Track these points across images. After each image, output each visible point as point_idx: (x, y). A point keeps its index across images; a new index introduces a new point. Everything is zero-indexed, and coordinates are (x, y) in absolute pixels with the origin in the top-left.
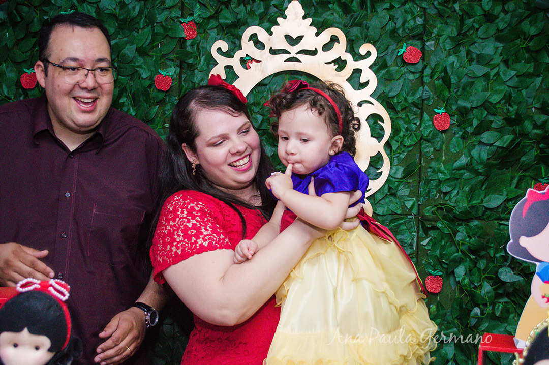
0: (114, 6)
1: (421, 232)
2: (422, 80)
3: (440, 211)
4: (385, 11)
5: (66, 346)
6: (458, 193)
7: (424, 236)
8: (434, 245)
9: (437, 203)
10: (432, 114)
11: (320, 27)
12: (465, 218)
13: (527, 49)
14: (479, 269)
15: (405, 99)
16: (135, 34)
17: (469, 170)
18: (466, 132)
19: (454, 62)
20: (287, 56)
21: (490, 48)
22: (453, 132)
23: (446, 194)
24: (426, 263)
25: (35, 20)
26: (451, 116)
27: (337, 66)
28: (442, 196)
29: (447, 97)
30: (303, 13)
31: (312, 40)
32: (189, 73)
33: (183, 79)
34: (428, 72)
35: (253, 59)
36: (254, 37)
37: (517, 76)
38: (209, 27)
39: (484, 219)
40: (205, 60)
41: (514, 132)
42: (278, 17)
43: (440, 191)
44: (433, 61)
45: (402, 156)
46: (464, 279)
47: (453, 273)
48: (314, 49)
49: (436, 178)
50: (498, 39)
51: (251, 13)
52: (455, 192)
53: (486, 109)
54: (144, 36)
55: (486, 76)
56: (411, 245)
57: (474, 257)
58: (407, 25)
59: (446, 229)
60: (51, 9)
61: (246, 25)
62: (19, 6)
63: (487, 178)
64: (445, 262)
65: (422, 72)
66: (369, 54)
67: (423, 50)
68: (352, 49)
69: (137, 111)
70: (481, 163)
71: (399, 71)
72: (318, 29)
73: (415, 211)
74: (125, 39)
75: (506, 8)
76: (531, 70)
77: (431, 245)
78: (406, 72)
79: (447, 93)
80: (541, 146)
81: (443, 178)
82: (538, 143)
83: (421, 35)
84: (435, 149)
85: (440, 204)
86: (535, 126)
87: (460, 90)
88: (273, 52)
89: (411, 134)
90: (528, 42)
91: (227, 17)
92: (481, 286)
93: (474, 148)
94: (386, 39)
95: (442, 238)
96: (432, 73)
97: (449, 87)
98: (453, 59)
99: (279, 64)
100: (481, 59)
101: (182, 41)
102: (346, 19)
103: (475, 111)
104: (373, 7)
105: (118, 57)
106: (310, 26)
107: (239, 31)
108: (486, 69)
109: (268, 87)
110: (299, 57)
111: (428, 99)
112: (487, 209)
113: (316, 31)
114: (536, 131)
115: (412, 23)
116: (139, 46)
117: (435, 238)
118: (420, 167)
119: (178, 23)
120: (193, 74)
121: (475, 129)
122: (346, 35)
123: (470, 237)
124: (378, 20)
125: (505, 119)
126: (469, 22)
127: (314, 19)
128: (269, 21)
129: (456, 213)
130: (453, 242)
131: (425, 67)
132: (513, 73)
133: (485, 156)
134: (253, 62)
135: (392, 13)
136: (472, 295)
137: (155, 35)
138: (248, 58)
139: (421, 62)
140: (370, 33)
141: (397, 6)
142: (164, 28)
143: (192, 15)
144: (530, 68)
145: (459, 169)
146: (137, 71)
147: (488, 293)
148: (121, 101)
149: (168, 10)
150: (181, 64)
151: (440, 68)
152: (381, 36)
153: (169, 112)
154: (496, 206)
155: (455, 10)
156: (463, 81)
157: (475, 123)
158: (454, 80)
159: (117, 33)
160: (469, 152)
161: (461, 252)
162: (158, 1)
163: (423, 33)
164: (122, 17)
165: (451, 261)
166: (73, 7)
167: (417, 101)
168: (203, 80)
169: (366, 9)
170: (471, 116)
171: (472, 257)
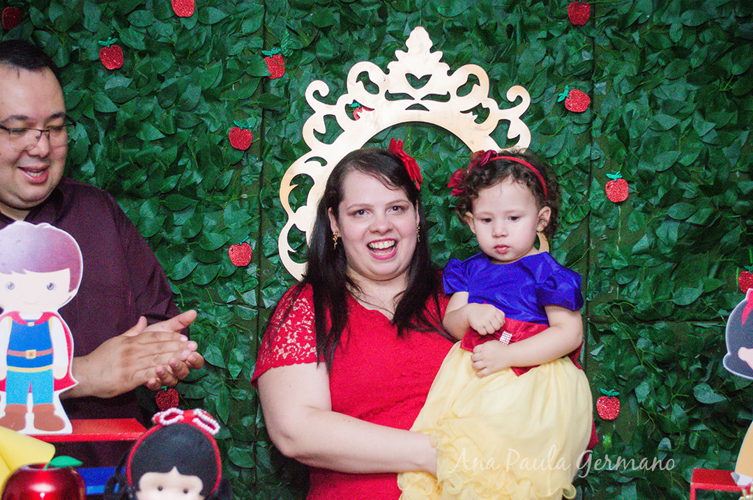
0: (171, 32)
1: (590, 339)
2: (591, 136)
3: (614, 310)
4: (540, 42)
6: (639, 284)
7: (595, 343)
9: (611, 299)
10: (604, 180)
11: (454, 63)
12: (650, 318)
13: (729, 94)
14: (667, 387)
15: (568, 159)
16: (200, 71)
17: (653, 256)
18: (648, 205)
19: (633, 110)
20: (409, 103)
21: (678, 91)
22: (632, 204)
23: (622, 287)
24: (597, 380)
25: (61, 50)
26: (629, 182)
27: (476, 116)
28: (618, 290)
29: (624, 158)
30: (430, 44)
31: (442, 81)
32: (274, 124)
33: (266, 133)
34: (598, 123)
35: (362, 106)
36: (363, 76)
37: (717, 130)
38: (302, 61)
39: (673, 320)
40: (297, 106)
41: (712, 203)
42: (395, 48)
43: (615, 283)
44: (605, 108)
45: (564, 237)
46: (648, 400)
47: (633, 392)
48: (446, 94)
49: (610, 266)
50: (690, 80)
51: (360, 42)
52: (636, 283)
53: (675, 174)
54: (212, 74)
55: (675, 129)
57: (661, 371)
58: (569, 61)
59: (623, 334)
60: (82, 36)
61: (350, 59)
62: (37, 32)
63: (678, 263)
64: (623, 377)
65: (590, 124)
66: (519, 99)
67: (591, 94)
68: (496, 92)
69: (204, 175)
70: (669, 246)
71: (560, 123)
72: (450, 66)
74: (186, 77)
75: (701, 38)
76: (734, 122)
77: (604, 355)
78: (570, 124)
79: (623, 152)
80: (748, 222)
81: (619, 266)
82: (745, 218)
83: (590, 74)
84: (607, 226)
85: (616, 301)
86: (741, 196)
87: (642, 148)
88: (390, 97)
89: (576, 207)
90: (731, 84)
91: (327, 49)
92: (670, 409)
93: (660, 225)
94: (542, 81)
95: (619, 346)
96: (603, 125)
97: (627, 145)
98: (630, 106)
99: (398, 113)
100: (667, 106)
101: (266, 80)
102: (486, 52)
103: (660, 176)
104: (524, 37)
105: (176, 102)
106: (440, 61)
107: (344, 69)
108: (675, 121)
109: (383, 144)
110: (426, 103)
111: (598, 160)
112: (677, 306)
113: (448, 69)
114: (741, 203)
115: (576, 58)
116: (206, 88)
117: (609, 346)
118: (588, 252)
119: (260, 57)
120: (279, 126)
121: (661, 200)
122: (487, 73)
123: (655, 344)
124: (532, 53)
125: (700, 187)
126: (653, 57)
127: (446, 52)
128: (384, 54)
129: (636, 313)
130: (633, 351)
131: (594, 117)
132: (712, 125)
133: (674, 236)
134: (363, 110)
135: (550, 44)
136: (659, 422)
137: (227, 72)
138: (356, 105)
139: (589, 111)
140: (522, 71)
141: (556, 34)
142: (240, 63)
143: (277, 45)
144: (732, 117)
145: (640, 253)
146: (203, 121)
147: (680, 418)
148: (180, 163)
149: (245, 38)
150: (263, 113)
151: (615, 119)
152: (535, 76)
153: (248, 178)
154: (688, 302)
155: (634, 41)
156: (645, 136)
157: (661, 193)
158: (633, 134)
159: (174, 69)
160: (653, 231)
161: (644, 364)
162: (231, 26)
163: (591, 72)
164: (181, 48)
165: (631, 377)
166: (115, 35)
167: (584, 163)
168: (293, 134)
169: (515, 38)
170: (656, 183)
171: (659, 370)
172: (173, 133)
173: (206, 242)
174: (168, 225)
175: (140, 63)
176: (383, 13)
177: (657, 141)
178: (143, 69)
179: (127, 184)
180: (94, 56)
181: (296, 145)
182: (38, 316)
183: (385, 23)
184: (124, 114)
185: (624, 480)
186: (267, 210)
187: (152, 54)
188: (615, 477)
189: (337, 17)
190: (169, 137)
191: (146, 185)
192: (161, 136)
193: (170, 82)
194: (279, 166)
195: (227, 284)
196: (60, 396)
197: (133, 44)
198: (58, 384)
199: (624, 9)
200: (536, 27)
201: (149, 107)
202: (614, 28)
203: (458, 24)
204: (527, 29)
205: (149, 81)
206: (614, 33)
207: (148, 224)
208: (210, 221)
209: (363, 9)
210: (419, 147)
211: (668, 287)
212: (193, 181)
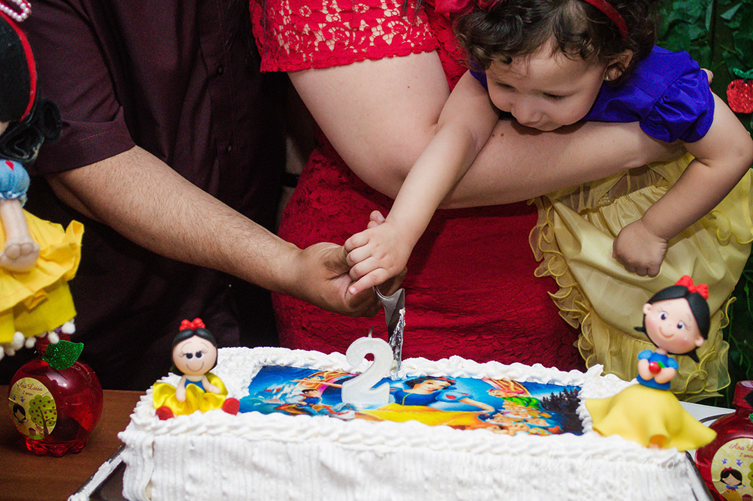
5: (28, 113)
7: (728, 2)
8: (746, 20)
56: (701, 20)
77: (740, 19)
117: (748, 4)
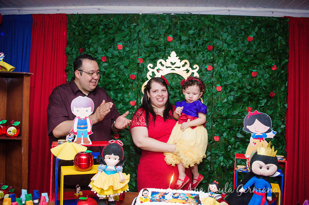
0: (117, 53)
1: (213, 123)
2: (213, 76)
3: (218, 116)
4: (201, 54)
5: (123, 158)
6: (224, 110)
7: (214, 124)
8: (217, 127)
9: (217, 114)
10: (216, 86)
11: (181, 59)
12: (226, 118)
13: (245, 66)
14: (230, 134)
15: (208, 81)
16: (124, 62)
17: (227, 104)
18: (226, 92)
20: (171, 69)
21: (233, 66)
22: (222, 92)
23: (220, 111)
24: (214, 132)
26: (222, 87)
27: (186, 72)
30: (176, 55)
31: (179, 63)
32: (140, 74)
33: (139, 76)
34: (214, 73)
35: (160, 69)
36: (161, 63)
38: (147, 59)
39: (232, 118)
40: (145, 70)
41: (241, 92)
42: (168, 56)
43: (218, 110)
44: (216, 70)
45: (207, 99)
46: (226, 137)
47: (223, 135)
48: (179, 67)
49: (217, 106)
50: (236, 63)
51: (160, 55)
52: (223, 110)
53: (232, 85)
54: (126, 62)
55: (233, 74)
56: (210, 126)
58: (208, 59)
59: (220, 122)
60: (97, 54)
61: (158, 59)
63: (233, 105)
64: (220, 131)
65: (213, 73)
66: (196, 68)
67: (213, 66)
68: (191, 66)
69: (125, 85)
70: (231, 101)
71: (206, 73)
73: (211, 116)
74: (120, 63)
75: (238, 53)
76: (246, 73)
78: (208, 73)
79: (220, 80)
80: (249, 96)
81: (219, 106)
82: (248, 95)
83: (213, 62)
84: (217, 97)
85: (219, 114)
86: (247, 90)
87: (225, 79)
88: (167, 67)
89: (210, 92)
90: (245, 64)
91: (152, 56)
92: (231, 139)
93: (229, 97)
94: (202, 63)
95: (219, 124)
96: (216, 74)
97: (221, 78)
98: (222, 69)
99: (168, 71)
100: (231, 69)
101: (139, 64)
102: (189, 57)
103: (229, 85)
104: (197, 53)
105: (118, 69)
106: (178, 59)
107: (156, 61)
108: (232, 73)
110: (175, 69)
111: (215, 82)
112: (233, 115)
113: (180, 61)
114: (248, 91)
115: (210, 58)
116: (125, 65)
117: (217, 124)
118: (212, 103)
119: (137, 58)
120: (142, 74)
121: (229, 91)
122: (189, 62)
123: (228, 124)
124: (199, 57)
125: (238, 88)
126: (227, 58)
127: (180, 57)
128: (165, 58)
129: (223, 117)
130: (223, 126)
131: (214, 72)
132: (241, 74)
133: (232, 99)
135: (203, 55)
136: (229, 142)
137: (130, 62)
139: (212, 70)
140: (197, 61)
141: (205, 53)
142: (133, 60)
143: (141, 56)
144: (246, 72)
145: (224, 103)
146: (124, 73)
147: (233, 141)
148: (119, 83)
149: (134, 54)
150: (138, 71)
151: (218, 72)
152: (200, 62)
153: (134, 86)
154: (235, 114)
155: (223, 54)
156: (225, 76)
157: (229, 89)
158: (223, 76)
159: (118, 61)
160: (227, 98)
161: (225, 128)
162: (130, 52)
163: (213, 61)
164: (119, 57)
165: (222, 131)
166: (105, 54)
167: (211, 82)
168: (145, 76)
169: (195, 54)
170: (228, 87)
171: (228, 130)
172: (118, 76)
173: (125, 100)
174: (117, 97)
175: (110, 60)
176: (165, 48)
177: (228, 77)
178: (111, 61)
179: (107, 87)
180: (100, 59)
181: (146, 78)
182: (84, 118)
183: (165, 51)
184: (107, 72)
185: (220, 155)
186: (139, 93)
187: (113, 58)
188: (218, 154)
189: (155, 49)
190: (117, 77)
191: (112, 87)
192: (115, 76)
193: (117, 64)
194: (141, 83)
195: (130, 110)
196: (89, 136)
197: (109, 56)
198: (89, 133)
199: (220, 47)
200: (200, 51)
201: (112, 70)
202: (218, 51)
203: (182, 51)
204: (198, 52)
205: (112, 64)
206: (218, 52)
207: (112, 96)
208: (126, 96)
209: (161, 47)
210: (173, 79)
211: (231, 111)
212: (122, 87)
